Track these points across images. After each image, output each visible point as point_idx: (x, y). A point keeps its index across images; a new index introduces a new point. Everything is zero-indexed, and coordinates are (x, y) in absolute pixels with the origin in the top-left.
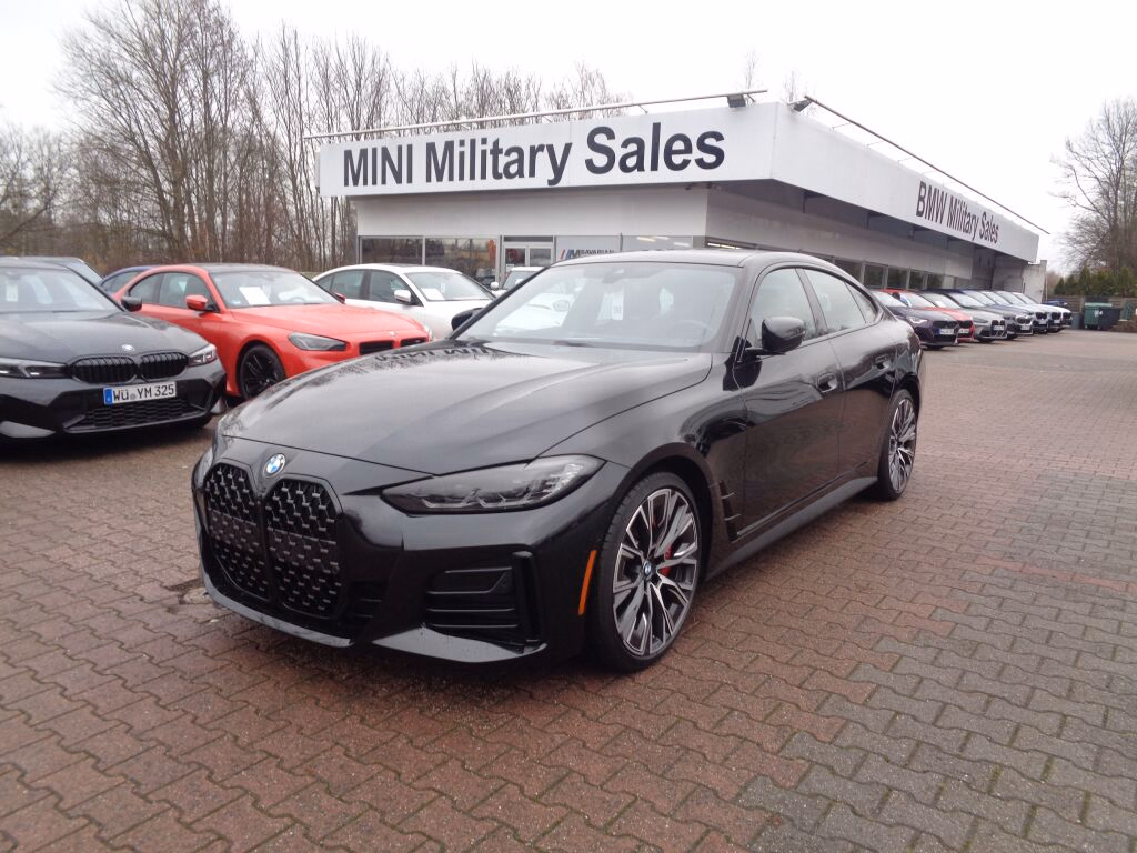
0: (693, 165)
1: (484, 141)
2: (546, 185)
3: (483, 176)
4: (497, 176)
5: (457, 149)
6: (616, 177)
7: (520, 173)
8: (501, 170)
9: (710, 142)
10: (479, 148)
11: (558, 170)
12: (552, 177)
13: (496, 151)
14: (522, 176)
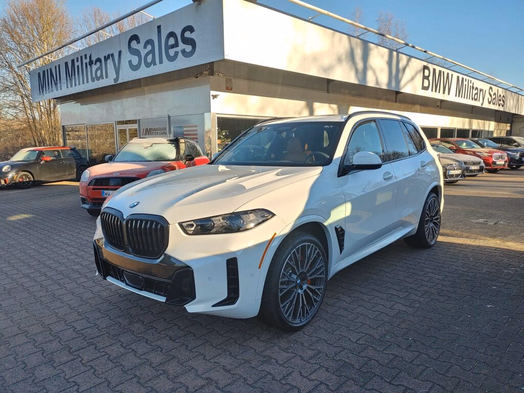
0: (180, 54)
1: (86, 55)
2: (113, 83)
3: (88, 82)
4: (93, 80)
5: (76, 64)
6: (144, 72)
7: (102, 77)
8: (94, 76)
9: (188, 34)
10: (85, 61)
11: (117, 71)
12: (115, 76)
13: (91, 63)
14: (103, 78)
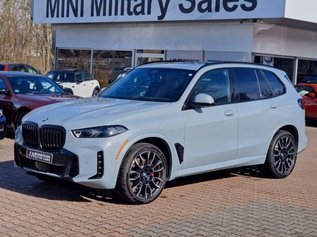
0: (239, 7)
2: (156, 19)
3: (122, 14)
4: (130, 13)
6: (195, 15)
7: (142, 12)
8: (132, 10)
11: (164, 10)
12: (160, 14)
14: (143, 14)
